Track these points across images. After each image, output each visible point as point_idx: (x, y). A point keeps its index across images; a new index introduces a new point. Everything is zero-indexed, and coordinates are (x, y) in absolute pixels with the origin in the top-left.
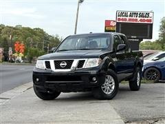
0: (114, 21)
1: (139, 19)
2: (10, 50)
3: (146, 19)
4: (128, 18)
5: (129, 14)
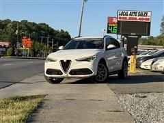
1: (138, 17)
2: (18, 44)
3: (144, 17)
4: (128, 17)
5: (129, 13)
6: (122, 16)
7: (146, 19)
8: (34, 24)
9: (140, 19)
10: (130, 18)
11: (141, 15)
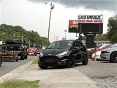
0: (75, 21)
1: (93, 20)
3: (98, 20)
4: (86, 20)
5: (86, 17)
6: (82, 20)
7: (99, 21)
8: (11, 27)
9: (95, 21)
10: (87, 21)
11: (95, 19)
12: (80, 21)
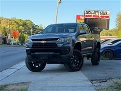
0: (83, 16)
1: (100, 15)
5: (93, 12)
7: (106, 17)
8: (21, 20)
9: (101, 16)
10: (94, 16)
11: (102, 14)
12: (86, 16)
